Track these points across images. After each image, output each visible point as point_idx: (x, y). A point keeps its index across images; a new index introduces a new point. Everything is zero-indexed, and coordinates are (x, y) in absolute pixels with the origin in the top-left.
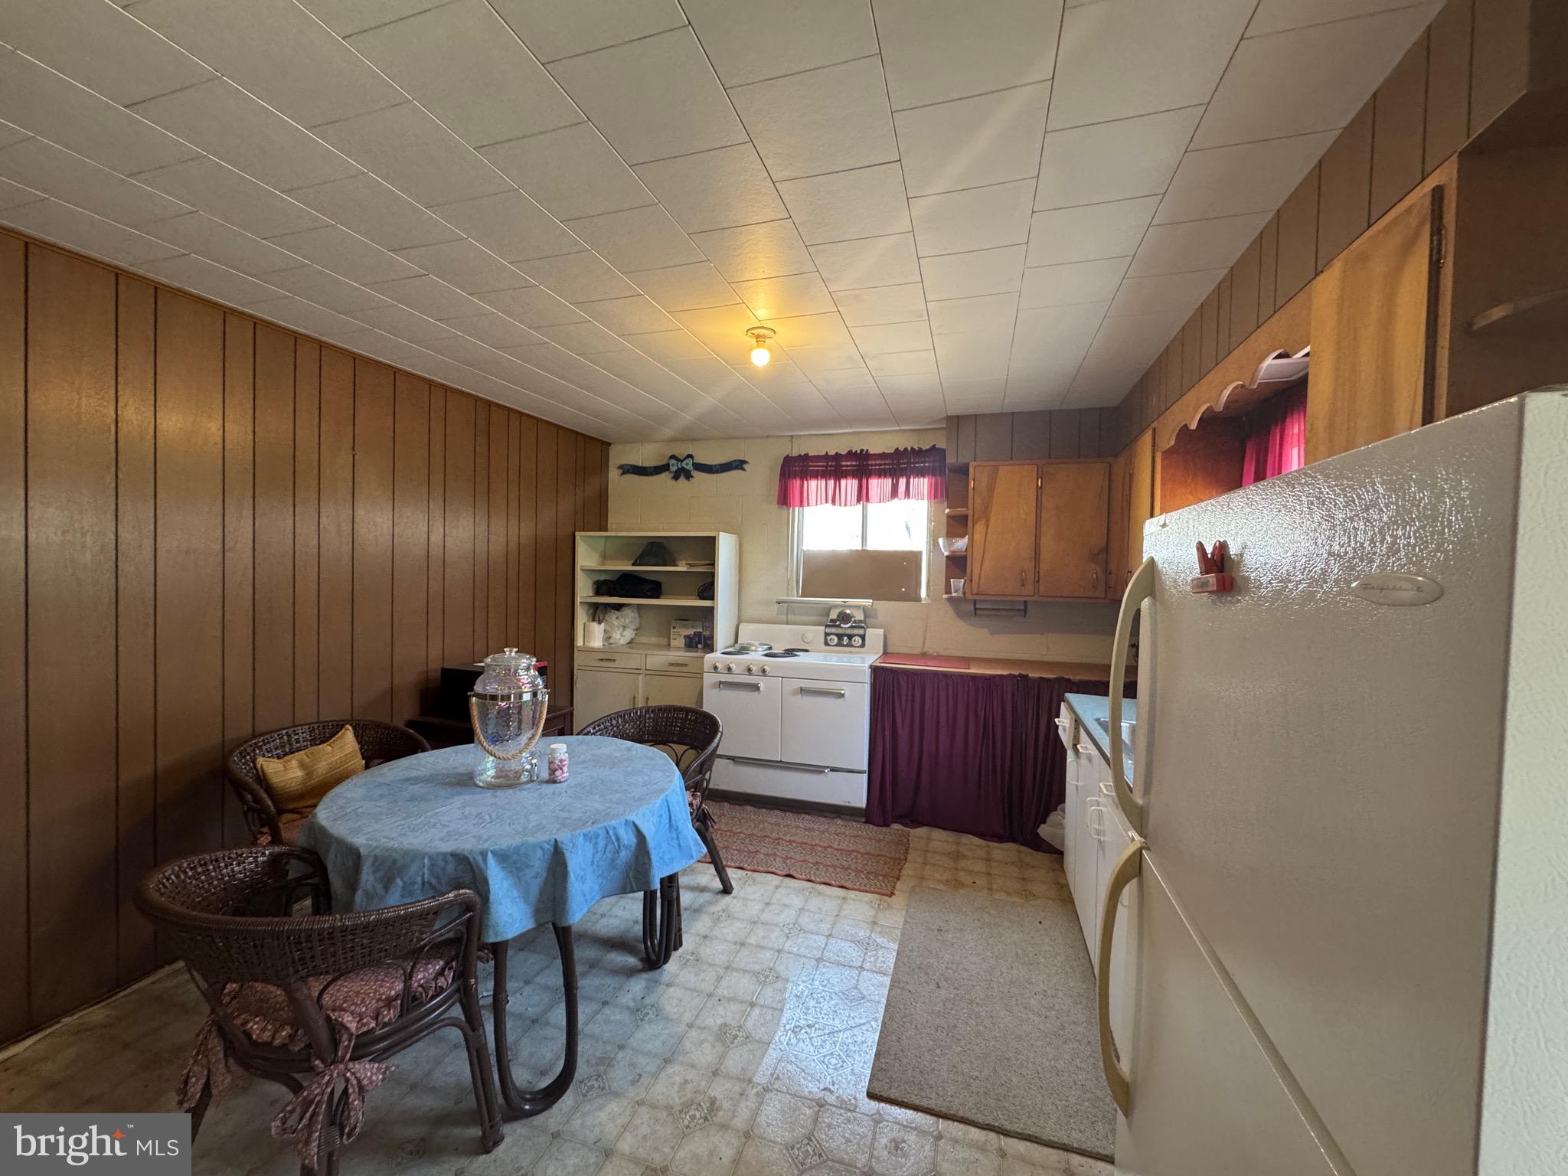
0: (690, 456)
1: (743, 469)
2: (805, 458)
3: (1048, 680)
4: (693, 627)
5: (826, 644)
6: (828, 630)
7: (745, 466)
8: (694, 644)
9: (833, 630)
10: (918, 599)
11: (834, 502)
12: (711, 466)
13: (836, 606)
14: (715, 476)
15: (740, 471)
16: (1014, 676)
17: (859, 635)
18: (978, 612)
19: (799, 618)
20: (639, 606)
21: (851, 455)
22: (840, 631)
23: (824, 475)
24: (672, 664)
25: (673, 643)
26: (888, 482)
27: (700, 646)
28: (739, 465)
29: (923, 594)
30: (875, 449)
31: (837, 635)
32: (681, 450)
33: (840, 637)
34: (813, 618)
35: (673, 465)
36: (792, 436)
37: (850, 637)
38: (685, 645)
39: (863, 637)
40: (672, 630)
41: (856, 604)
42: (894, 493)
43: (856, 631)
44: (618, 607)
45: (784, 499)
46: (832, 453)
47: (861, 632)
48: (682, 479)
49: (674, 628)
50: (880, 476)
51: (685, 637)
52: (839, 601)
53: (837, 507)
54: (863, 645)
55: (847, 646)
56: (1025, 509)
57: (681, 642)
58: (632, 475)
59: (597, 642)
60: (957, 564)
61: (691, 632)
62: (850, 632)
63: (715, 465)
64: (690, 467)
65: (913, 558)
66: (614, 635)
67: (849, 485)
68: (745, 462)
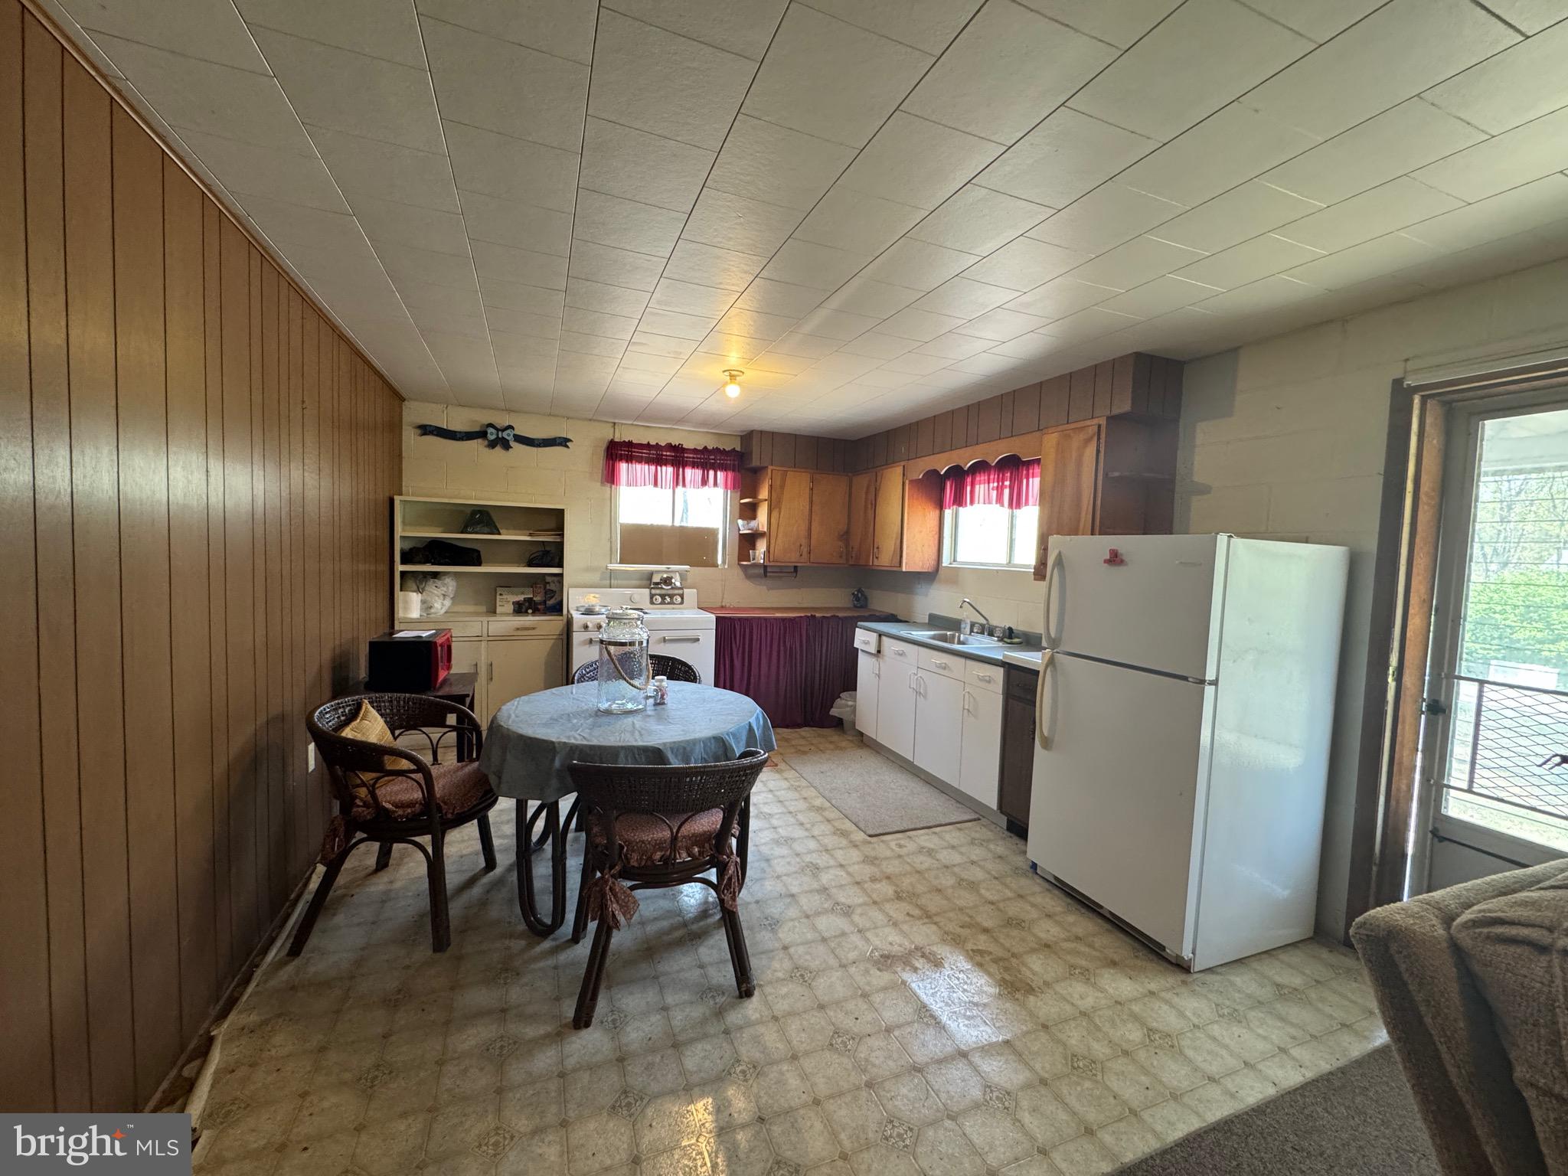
0: (510, 427)
1: (568, 447)
2: (630, 444)
3: (827, 617)
4: (523, 593)
5: (652, 603)
6: (653, 591)
7: (568, 444)
8: (523, 610)
9: (658, 591)
10: (715, 565)
11: (656, 484)
12: (533, 439)
13: (658, 572)
14: (534, 449)
15: (564, 449)
16: (808, 617)
17: (679, 595)
18: (768, 574)
19: (620, 582)
20: (456, 574)
21: (670, 447)
22: (663, 592)
23: (649, 461)
24: (518, 629)
25: (499, 610)
26: (698, 473)
27: (530, 611)
28: (563, 442)
29: (720, 562)
30: (688, 444)
31: (660, 595)
32: (501, 420)
33: (663, 596)
34: (637, 583)
35: (492, 434)
36: (615, 423)
37: (671, 596)
38: (514, 610)
39: (682, 596)
40: (498, 597)
41: (676, 570)
42: (704, 482)
43: (676, 592)
44: (435, 575)
45: (611, 477)
46: (653, 443)
47: (680, 592)
48: (498, 449)
49: (501, 595)
50: (693, 467)
51: (513, 603)
52: (663, 567)
53: (658, 489)
54: (682, 603)
55: (669, 603)
56: (802, 504)
57: (510, 608)
58: (435, 438)
59: (415, 613)
60: (748, 541)
61: (521, 598)
62: (671, 592)
63: (538, 439)
64: (510, 438)
65: (711, 533)
66: (436, 605)
67: (668, 471)
68: (570, 440)
